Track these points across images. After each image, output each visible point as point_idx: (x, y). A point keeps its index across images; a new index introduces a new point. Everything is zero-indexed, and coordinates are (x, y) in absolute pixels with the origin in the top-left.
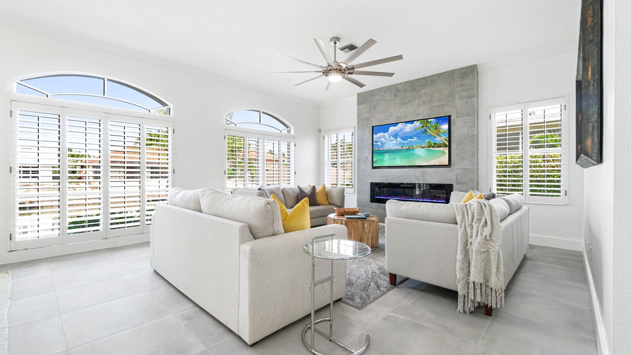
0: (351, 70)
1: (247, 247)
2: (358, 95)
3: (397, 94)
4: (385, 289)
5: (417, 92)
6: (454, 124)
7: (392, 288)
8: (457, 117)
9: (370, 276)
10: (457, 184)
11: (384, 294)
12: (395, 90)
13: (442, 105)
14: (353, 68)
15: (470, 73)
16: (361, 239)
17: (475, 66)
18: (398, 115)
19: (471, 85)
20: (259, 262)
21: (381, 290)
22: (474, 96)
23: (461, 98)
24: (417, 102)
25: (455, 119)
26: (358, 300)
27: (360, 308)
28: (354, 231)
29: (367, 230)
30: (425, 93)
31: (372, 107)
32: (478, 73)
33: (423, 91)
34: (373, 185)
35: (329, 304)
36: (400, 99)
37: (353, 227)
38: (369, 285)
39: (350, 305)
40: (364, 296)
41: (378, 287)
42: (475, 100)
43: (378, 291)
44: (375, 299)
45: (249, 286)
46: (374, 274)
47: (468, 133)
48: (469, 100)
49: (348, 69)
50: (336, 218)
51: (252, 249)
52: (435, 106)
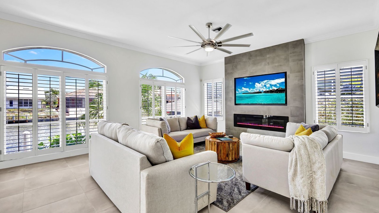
0: (220, 44)
1: (145, 173)
2: (225, 58)
3: (251, 58)
4: (245, 195)
5: (263, 57)
6: (289, 77)
7: (249, 193)
8: (291, 73)
9: (234, 182)
10: (291, 117)
11: (243, 198)
12: (249, 55)
13: (281, 65)
14: (221, 43)
15: (299, 45)
16: (228, 154)
17: (303, 40)
18: (251, 71)
19: (300, 52)
20: (153, 184)
21: (241, 195)
22: (302, 60)
23: (294, 61)
24: (263, 63)
25: (289, 75)
26: (225, 203)
27: (227, 211)
28: (223, 149)
29: (231, 149)
30: (269, 57)
31: (234, 66)
32: (304, 44)
33: (268, 56)
34: (236, 116)
35: (207, 206)
36: (253, 61)
37: (222, 147)
38: (234, 190)
39: (220, 208)
40: (230, 199)
41: (240, 192)
42: (303, 61)
43: (239, 196)
44: (238, 202)
45: (146, 202)
46: (236, 181)
47: (299, 83)
48: (299, 62)
49: (218, 43)
50: (211, 140)
51: (148, 175)
52: (276, 66)
